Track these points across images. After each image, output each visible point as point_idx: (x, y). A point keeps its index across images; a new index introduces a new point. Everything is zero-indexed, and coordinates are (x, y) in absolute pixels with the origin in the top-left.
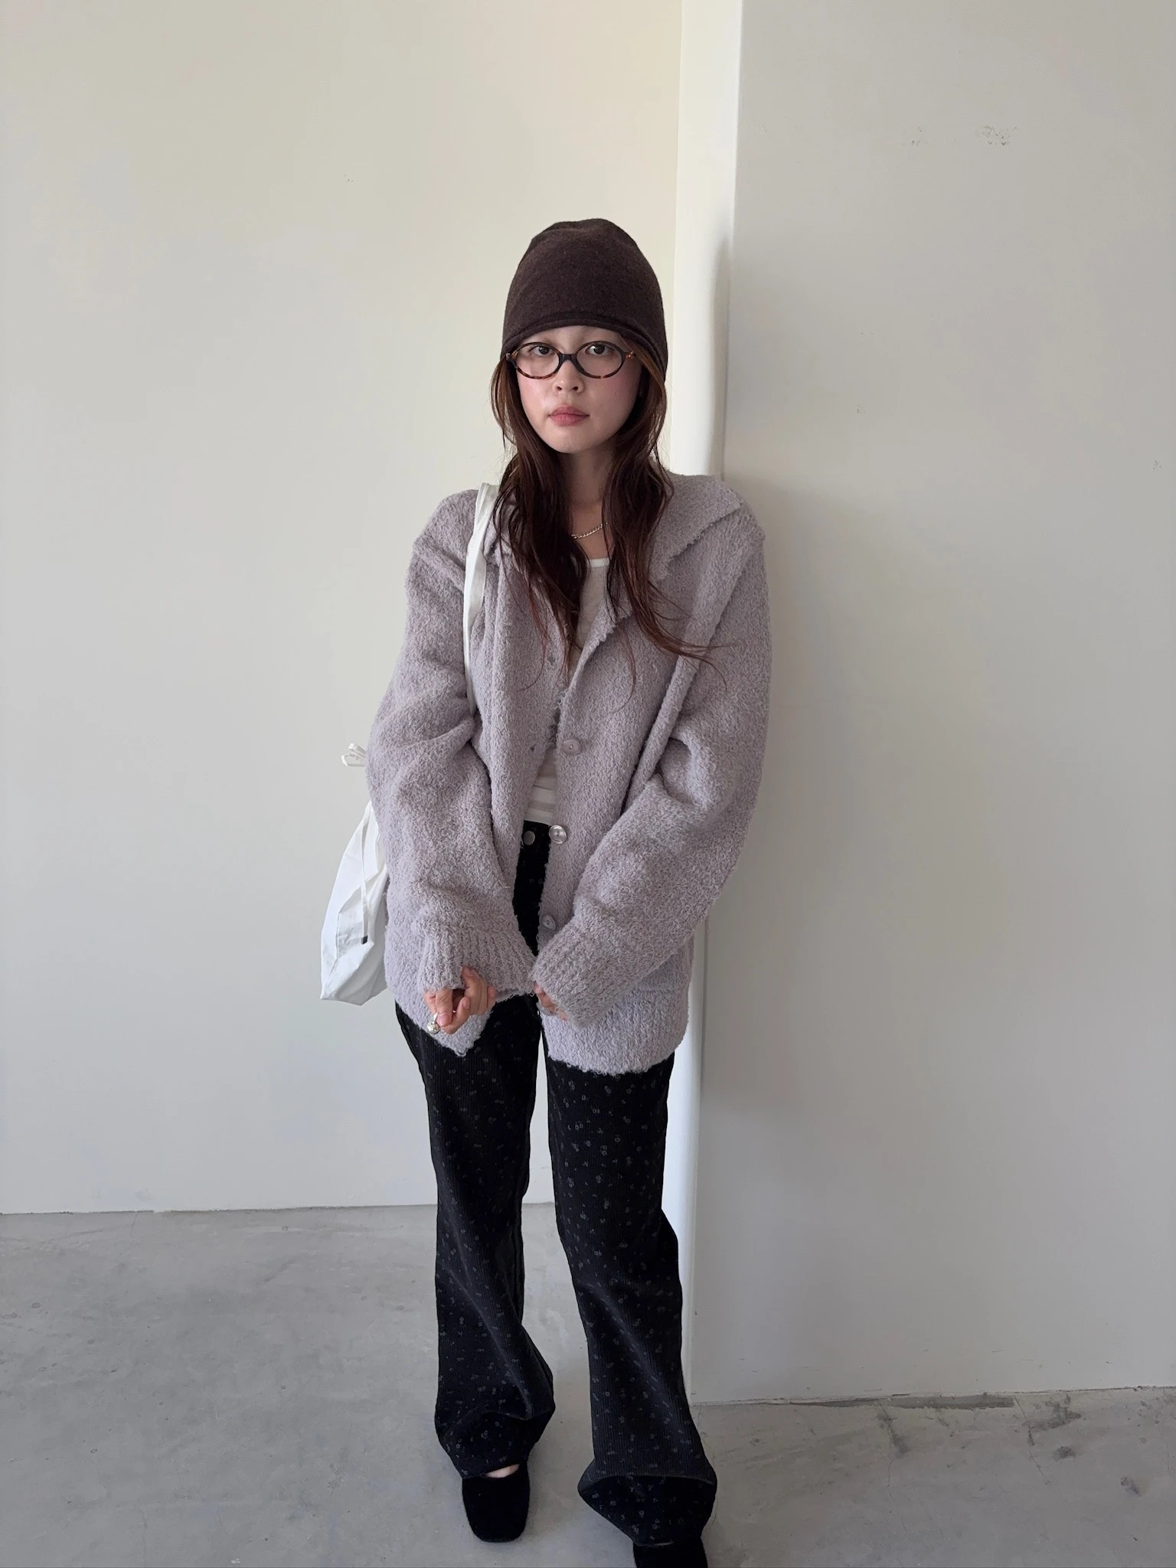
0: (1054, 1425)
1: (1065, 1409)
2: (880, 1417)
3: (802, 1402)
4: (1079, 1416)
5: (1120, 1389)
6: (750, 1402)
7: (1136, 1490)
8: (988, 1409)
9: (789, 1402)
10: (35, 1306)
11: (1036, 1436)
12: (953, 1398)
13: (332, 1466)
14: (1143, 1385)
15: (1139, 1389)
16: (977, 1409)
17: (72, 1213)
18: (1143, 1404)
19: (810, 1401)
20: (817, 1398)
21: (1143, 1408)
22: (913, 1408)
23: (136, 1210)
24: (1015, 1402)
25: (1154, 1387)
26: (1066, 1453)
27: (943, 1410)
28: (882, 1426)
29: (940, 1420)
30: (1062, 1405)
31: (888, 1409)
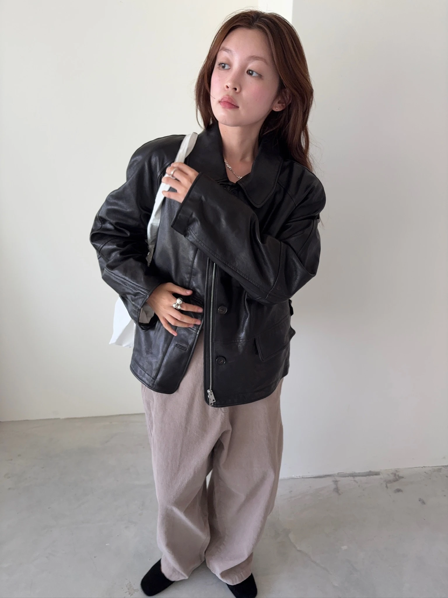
0: (394, 481)
1: (398, 475)
2: (333, 481)
3: (306, 477)
4: (403, 477)
5: (417, 467)
6: (288, 478)
7: (424, 503)
8: (372, 476)
9: (301, 477)
10: (19, 455)
11: (389, 485)
12: (359, 473)
13: (139, 508)
14: (425, 466)
15: (423, 467)
16: (368, 477)
17: (28, 420)
18: (425, 472)
19: (309, 477)
20: (312, 476)
21: (425, 474)
22: (345, 477)
23: (53, 418)
24: (380, 473)
25: (429, 467)
27: (355, 477)
28: (333, 484)
29: (355, 481)
31: (336, 478)
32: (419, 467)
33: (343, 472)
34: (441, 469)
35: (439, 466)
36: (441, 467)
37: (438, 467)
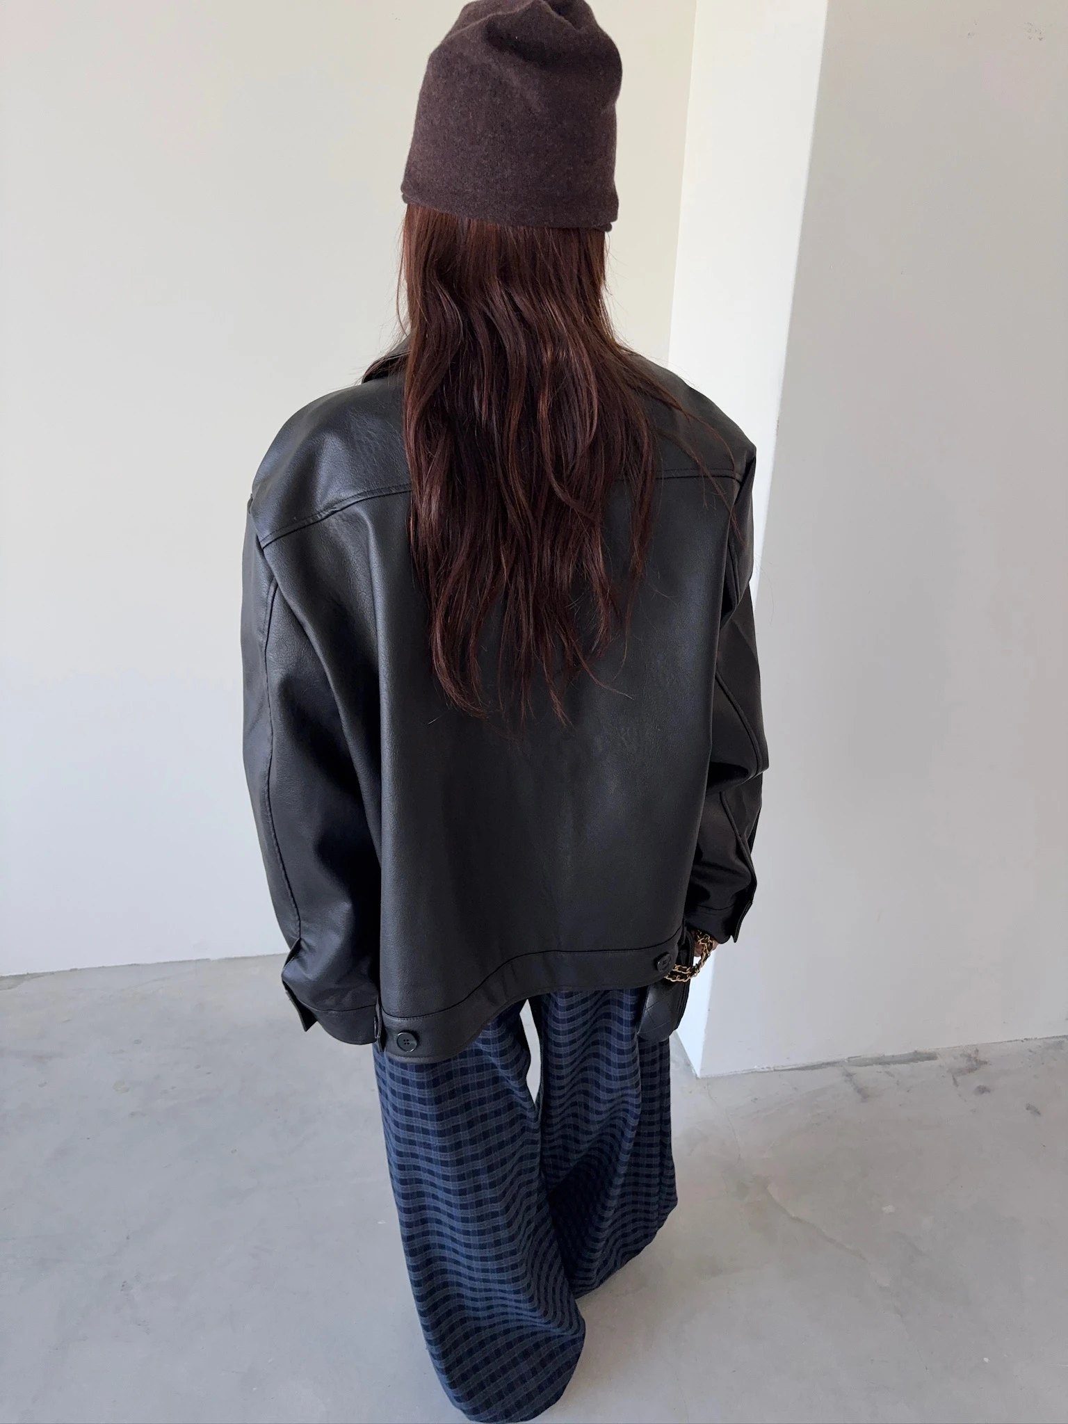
0: (971, 1070)
2: (843, 1075)
3: (783, 1068)
4: (986, 1063)
5: (1011, 1041)
6: (744, 1072)
7: (1039, 1113)
8: (920, 1063)
9: (772, 1069)
10: (138, 1042)
11: (959, 1079)
12: (893, 1056)
14: (1027, 1037)
15: (1025, 1041)
16: (912, 1063)
17: (138, 965)
18: (1030, 1051)
19: (789, 1067)
20: (795, 1065)
21: (1031, 1054)
22: (866, 1066)
23: (194, 959)
24: (938, 1055)
25: (1036, 1039)
26: (982, 1090)
27: (887, 1066)
28: (846, 1081)
29: (887, 1073)
30: (973, 1055)
31: (849, 1068)
32: (1016, 1040)
33: (860, 1056)
34: (1060, 1043)
35: (1057, 1037)
36: (1061, 1039)
37: (1053, 1040)
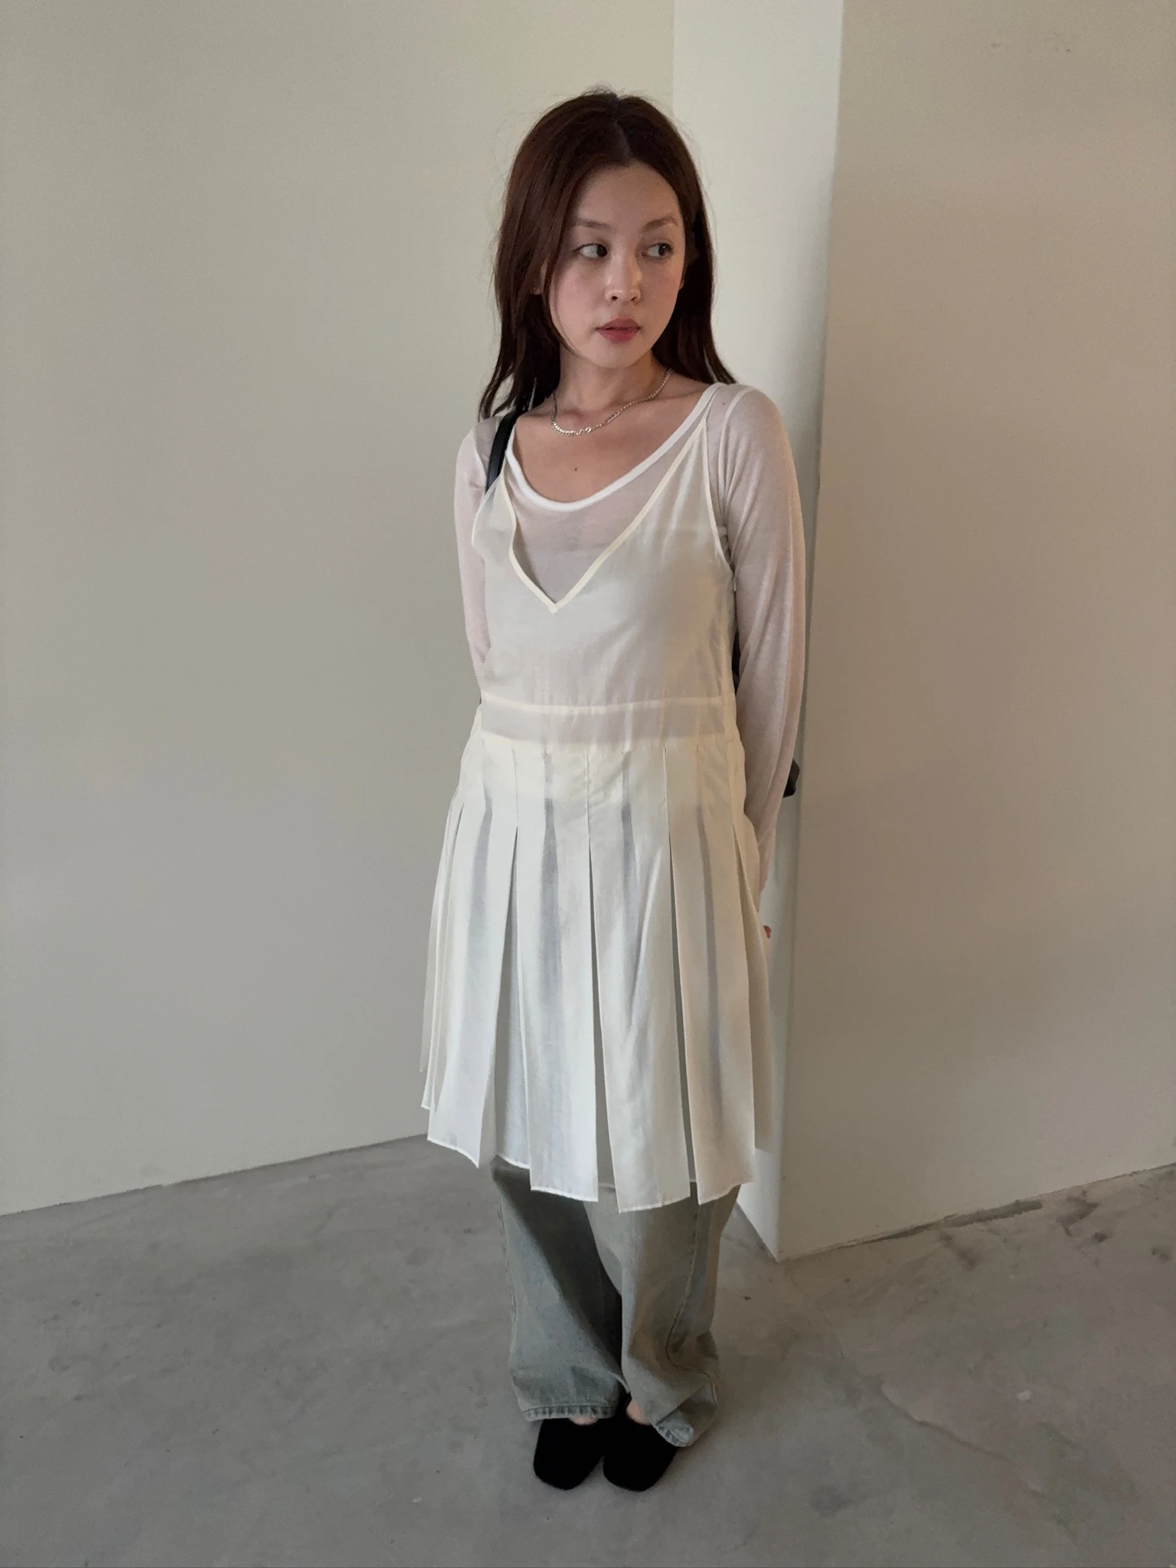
1: (1084, 1201)
2: (941, 1238)
3: (873, 1239)
4: (1096, 1205)
6: (827, 1249)
7: (1165, 1257)
8: (1024, 1214)
9: (860, 1242)
11: (1072, 1228)
12: (993, 1210)
14: (1135, 1170)
15: (1134, 1174)
16: (1016, 1215)
19: (879, 1237)
20: (885, 1233)
21: (1142, 1189)
22: (965, 1225)
23: (141, 1187)
24: (1043, 1203)
25: (1145, 1170)
26: (1100, 1238)
27: (989, 1222)
30: (1081, 1199)
31: (945, 1230)
32: (1124, 1175)
33: (957, 1214)
34: (1172, 1173)
37: (1164, 1170)
